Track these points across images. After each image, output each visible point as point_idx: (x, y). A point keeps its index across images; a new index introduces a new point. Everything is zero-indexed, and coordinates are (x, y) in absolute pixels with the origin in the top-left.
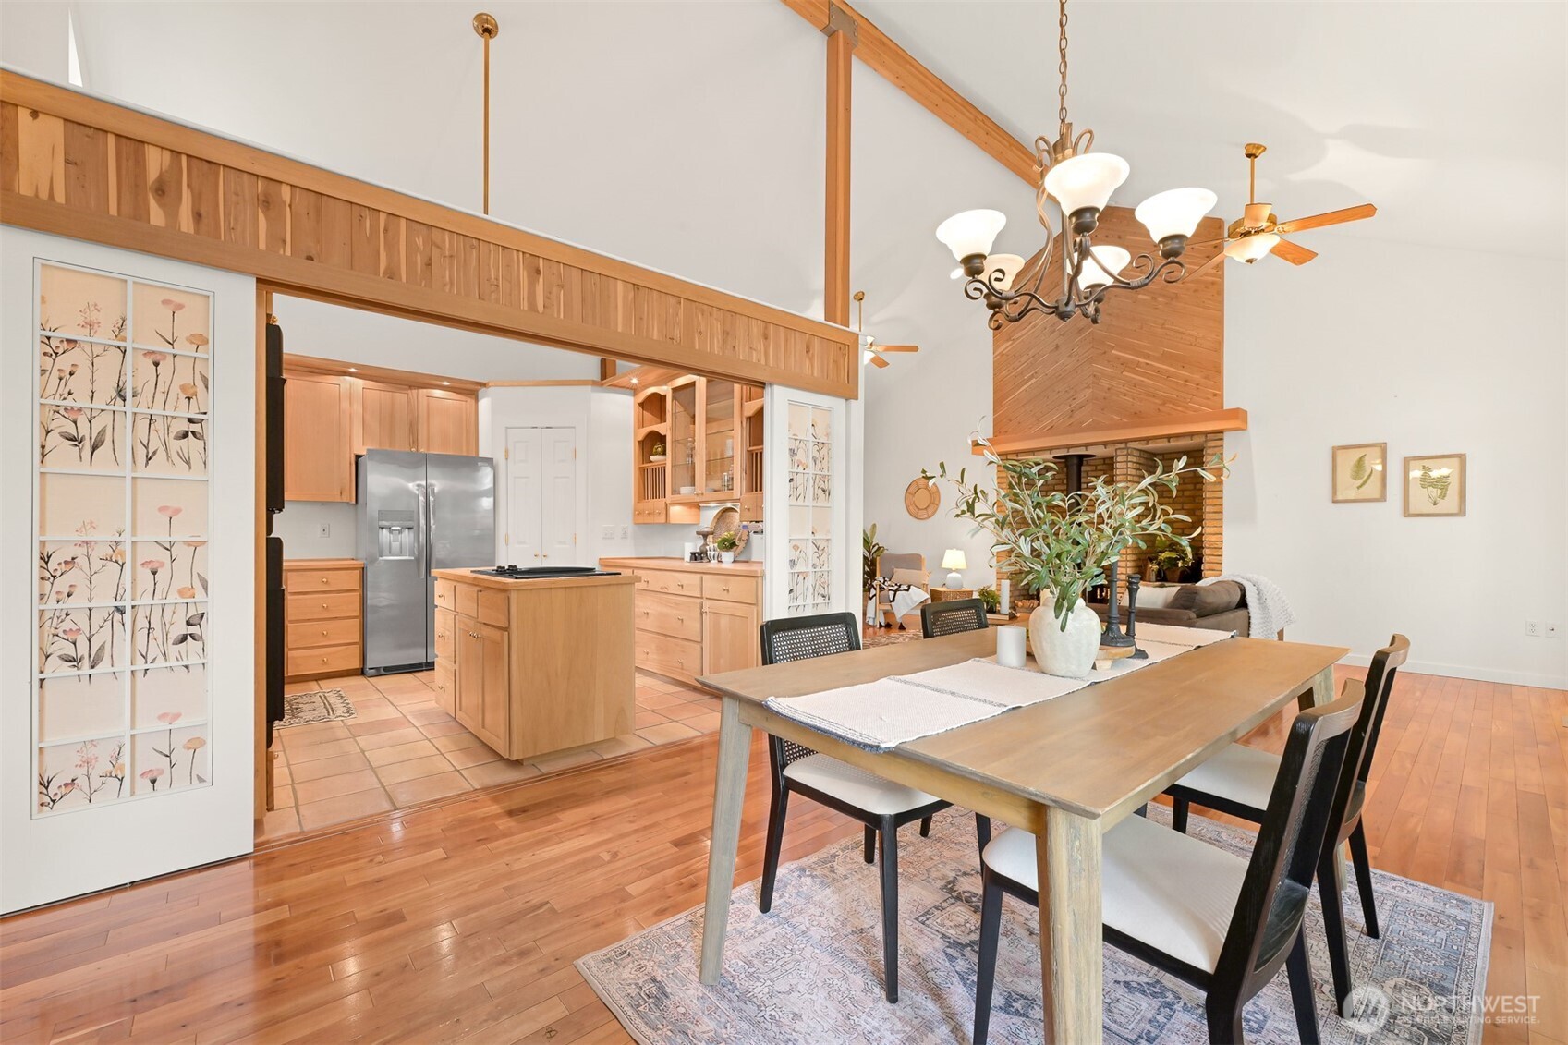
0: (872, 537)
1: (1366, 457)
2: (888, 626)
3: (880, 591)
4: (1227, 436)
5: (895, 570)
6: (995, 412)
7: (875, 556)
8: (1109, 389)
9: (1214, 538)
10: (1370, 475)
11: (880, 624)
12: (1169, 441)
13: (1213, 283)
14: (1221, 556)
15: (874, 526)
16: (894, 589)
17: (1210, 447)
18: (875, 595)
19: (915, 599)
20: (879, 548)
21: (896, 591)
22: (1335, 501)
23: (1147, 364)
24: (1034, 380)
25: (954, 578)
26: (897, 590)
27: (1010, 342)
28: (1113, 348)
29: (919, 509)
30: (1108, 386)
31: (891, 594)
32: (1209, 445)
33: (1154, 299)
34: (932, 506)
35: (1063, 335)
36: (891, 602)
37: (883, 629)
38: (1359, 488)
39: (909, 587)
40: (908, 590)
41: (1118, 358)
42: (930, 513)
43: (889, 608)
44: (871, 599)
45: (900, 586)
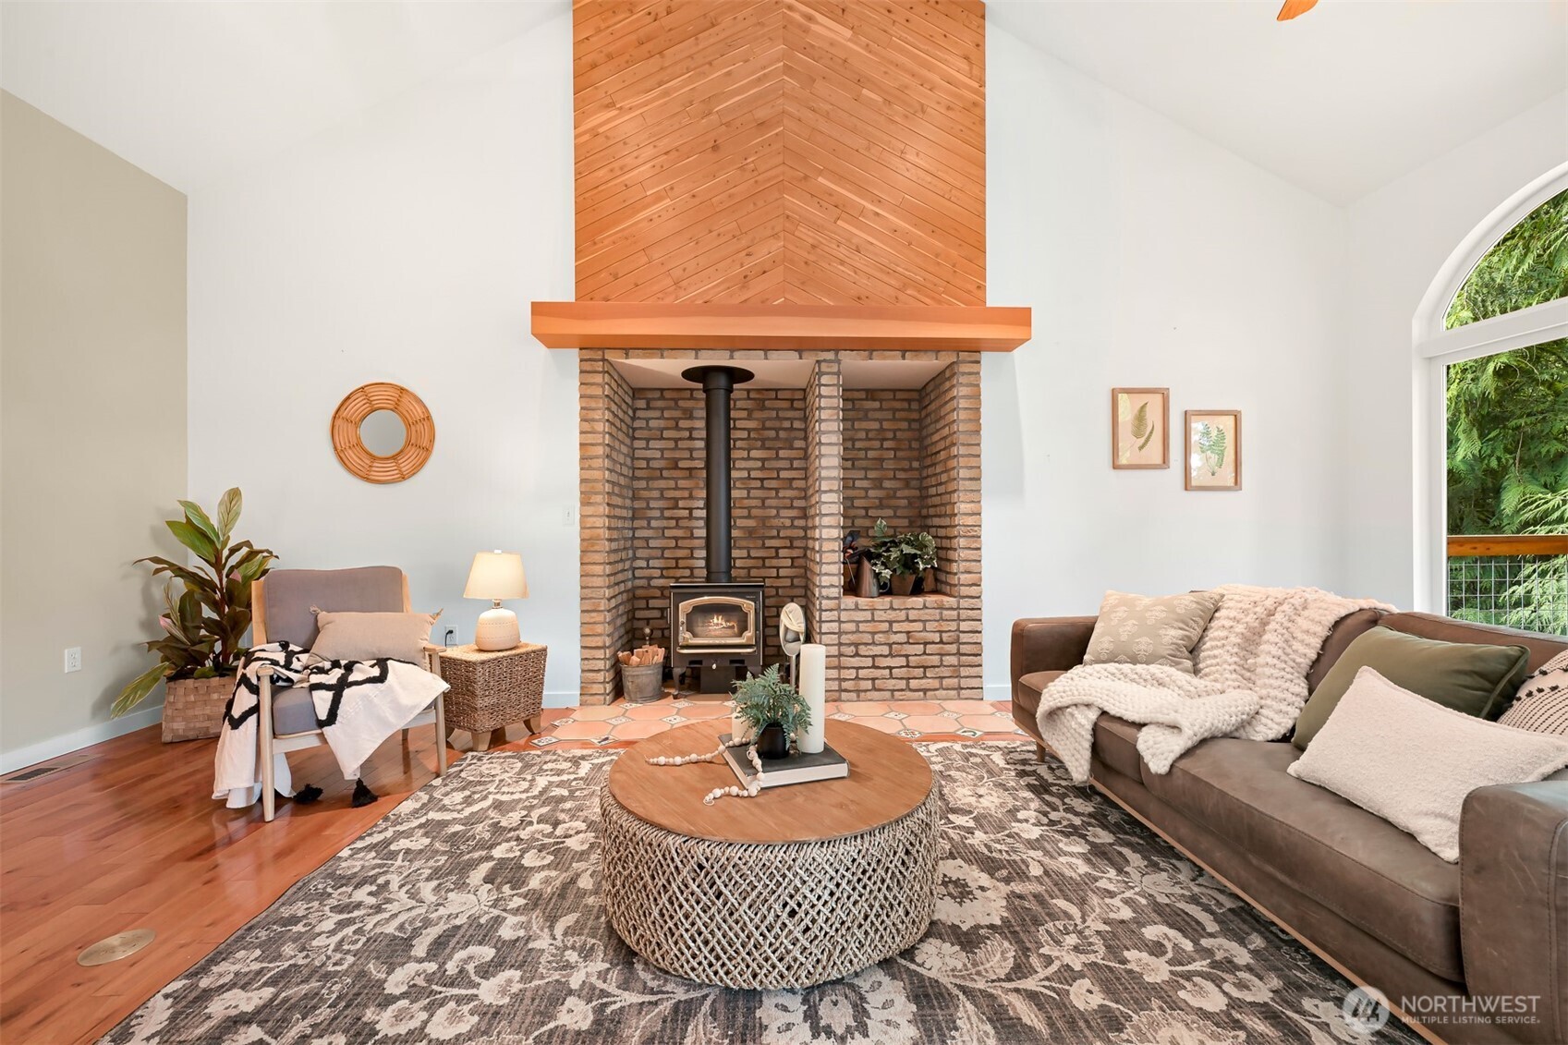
0: (228, 522)
1: (1148, 408)
2: (306, 798)
3: (276, 692)
4: (986, 357)
5: (323, 616)
6: (579, 252)
7: (237, 576)
8: (813, 246)
9: (970, 521)
10: (1151, 433)
11: (277, 795)
12: (903, 357)
13: (975, 104)
14: (979, 549)
15: (234, 494)
16: (333, 677)
17: (964, 374)
18: (255, 709)
19: (406, 700)
20: (253, 554)
21: (338, 689)
22: (1116, 467)
23: (877, 214)
24: (667, 202)
25: (498, 621)
26: (342, 684)
27: (615, 112)
28: (820, 173)
29: (374, 458)
30: (811, 241)
31: (322, 700)
32: (961, 370)
33: (888, 102)
34: (412, 451)
35: (728, 124)
36: (321, 724)
37: (287, 808)
38: (1141, 448)
39: (382, 663)
40: (381, 679)
41: (830, 193)
42: (406, 468)
43: (314, 742)
44: (236, 724)
45: (349, 668)
